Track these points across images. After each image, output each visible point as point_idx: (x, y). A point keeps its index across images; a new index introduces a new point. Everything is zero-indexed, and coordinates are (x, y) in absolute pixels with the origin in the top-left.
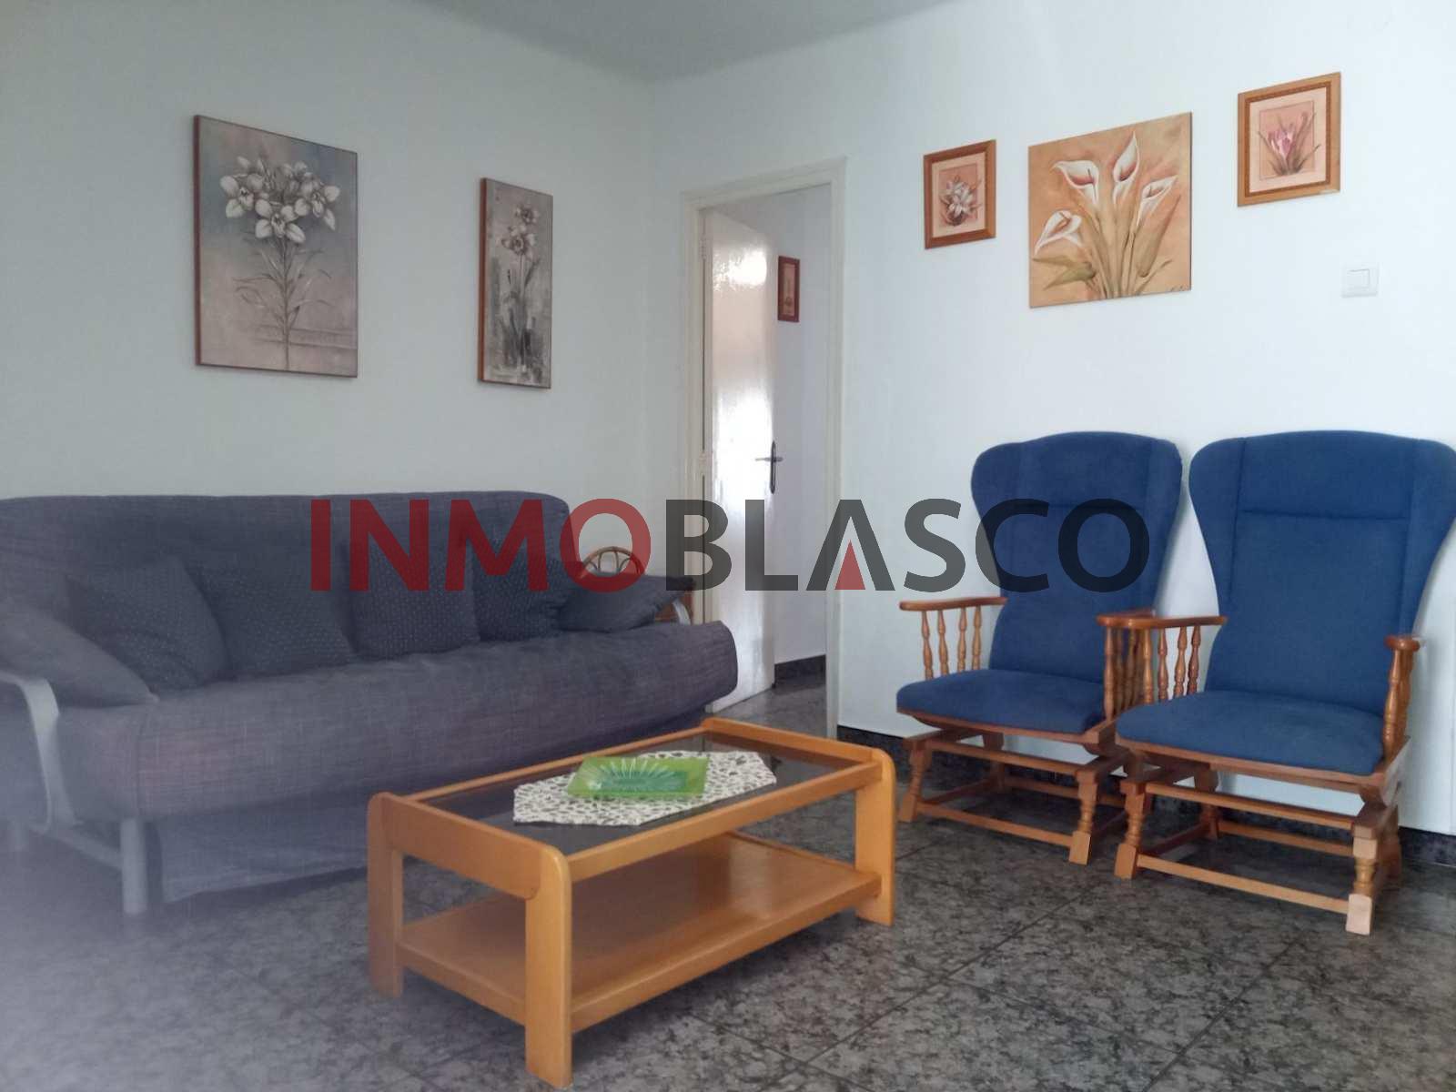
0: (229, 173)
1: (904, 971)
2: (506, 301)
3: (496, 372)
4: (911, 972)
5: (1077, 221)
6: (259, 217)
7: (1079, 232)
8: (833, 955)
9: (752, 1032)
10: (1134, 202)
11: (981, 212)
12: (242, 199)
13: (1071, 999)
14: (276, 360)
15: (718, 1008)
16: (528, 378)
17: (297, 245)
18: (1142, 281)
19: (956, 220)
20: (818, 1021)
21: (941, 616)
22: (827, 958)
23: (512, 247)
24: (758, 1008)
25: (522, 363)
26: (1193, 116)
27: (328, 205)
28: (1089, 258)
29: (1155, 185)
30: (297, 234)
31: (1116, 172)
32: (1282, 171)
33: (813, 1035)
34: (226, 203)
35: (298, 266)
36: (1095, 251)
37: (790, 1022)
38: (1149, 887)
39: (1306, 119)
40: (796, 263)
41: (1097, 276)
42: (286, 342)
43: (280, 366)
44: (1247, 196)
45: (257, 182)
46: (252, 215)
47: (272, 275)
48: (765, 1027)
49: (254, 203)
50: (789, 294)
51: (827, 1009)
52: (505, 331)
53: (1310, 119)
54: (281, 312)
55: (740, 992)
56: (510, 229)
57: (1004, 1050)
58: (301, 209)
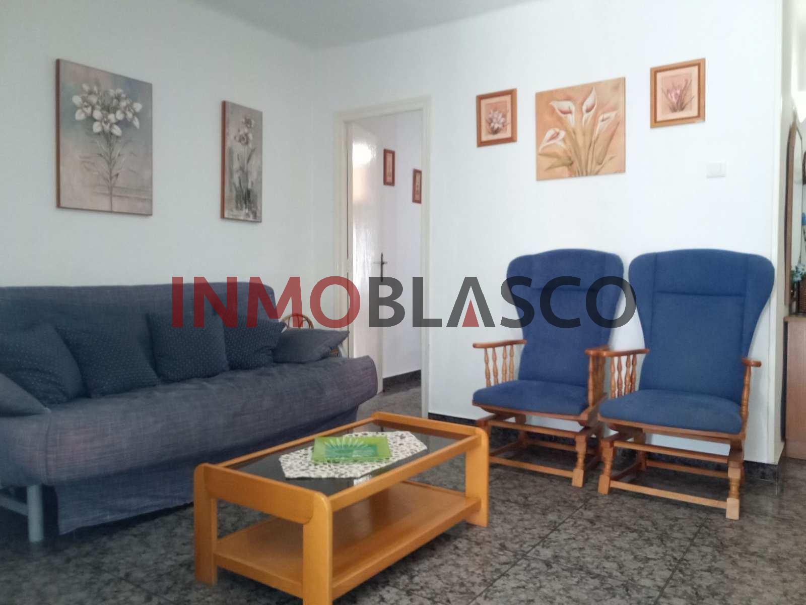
0: (77, 94)
1: (502, 553)
2: (237, 171)
3: (231, 213)
4: (506, 553)
5: (563, 134)
6: (95, 120)
7: (564, 140)
8: (460, 545)
9: (427, 594)
10: (594, 124)
11: (509, 128)
12: (85, 109)
13: (595, 564)
14: (104, 204)
15: (404, 581)
16: (249, 216)
17: (117, 137)
18: (599, 167)
19: (495, 132)
20: (462, 585)
21: (494, 351)
22: (456, 548)
23: (240, 141)
24: (427, 579)
25: (246, 208)
26: (626, 80)
27: (135, 114)
28: (570, 155)
29: (606, 116)
30: (117, 131)
31: (584, 108)
32: (674, 110)
33: (461, 593)
34: (75, 113)
35: (118, 149)
36: (573, 151)
37: (447, 586)
38: (618, 498)
39: (687, 83)
40: (393, 153)
41: (574, 164)
42: (111, 195)
43: (107, 208)
44: (655, 123)
45: (94, 99)
46: (91, 119)
47: (103, 155)
48: (434, 590)
49: (92, 112)
50: (389, 170)
51: (465, 577)
52: (236, 190)
53: (689, 82)
54: (108, 176)
55: (414, 570)
56: (239, 131)
57: (568, 595)
58: (119, 116)
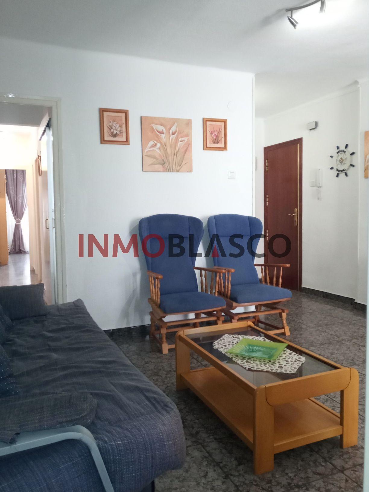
5: (159, 145)
7: (159, 148)
10: (176, 143)
11: (124, 134)
18: (179, 168)
19: (115, 136)
26: (192, 121)
28: (163, 158)
29: (183, 139)
31: (171, 132)
32: (214, 143)
36: (165, 156)
41: (166, 164)
44: (206, 148)
53: (220, 130)
